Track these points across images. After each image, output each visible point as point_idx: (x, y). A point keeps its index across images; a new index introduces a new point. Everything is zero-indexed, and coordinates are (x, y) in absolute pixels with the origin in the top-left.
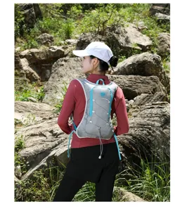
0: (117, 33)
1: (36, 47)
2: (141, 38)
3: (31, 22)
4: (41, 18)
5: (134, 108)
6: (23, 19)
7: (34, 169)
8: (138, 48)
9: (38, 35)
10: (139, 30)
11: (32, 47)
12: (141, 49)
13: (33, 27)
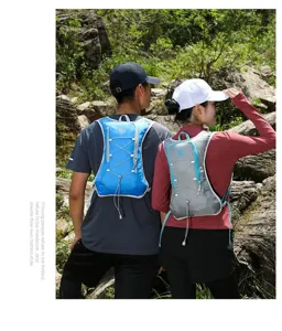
0: (229, 81)
1: (101, 99)
2: (266, 90)
3: (93, 59)
4: (110, 55)
5: (265, 196)
6: (82, 53)
7: (107, 285)
8: (262, 105)
9: (104, 81)
10: (263, 78)
11: (95, 98)
12: (266, 107)
13: (96, 68)
